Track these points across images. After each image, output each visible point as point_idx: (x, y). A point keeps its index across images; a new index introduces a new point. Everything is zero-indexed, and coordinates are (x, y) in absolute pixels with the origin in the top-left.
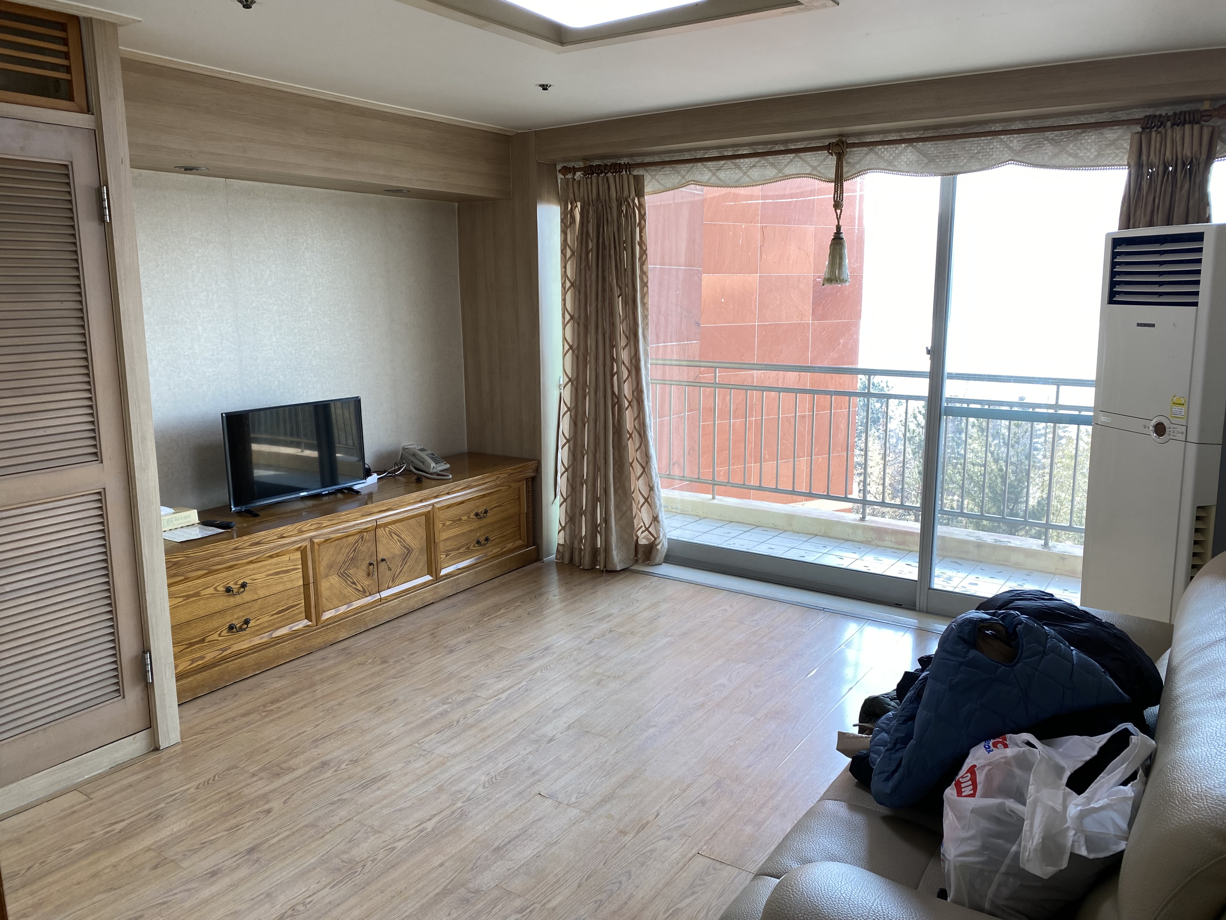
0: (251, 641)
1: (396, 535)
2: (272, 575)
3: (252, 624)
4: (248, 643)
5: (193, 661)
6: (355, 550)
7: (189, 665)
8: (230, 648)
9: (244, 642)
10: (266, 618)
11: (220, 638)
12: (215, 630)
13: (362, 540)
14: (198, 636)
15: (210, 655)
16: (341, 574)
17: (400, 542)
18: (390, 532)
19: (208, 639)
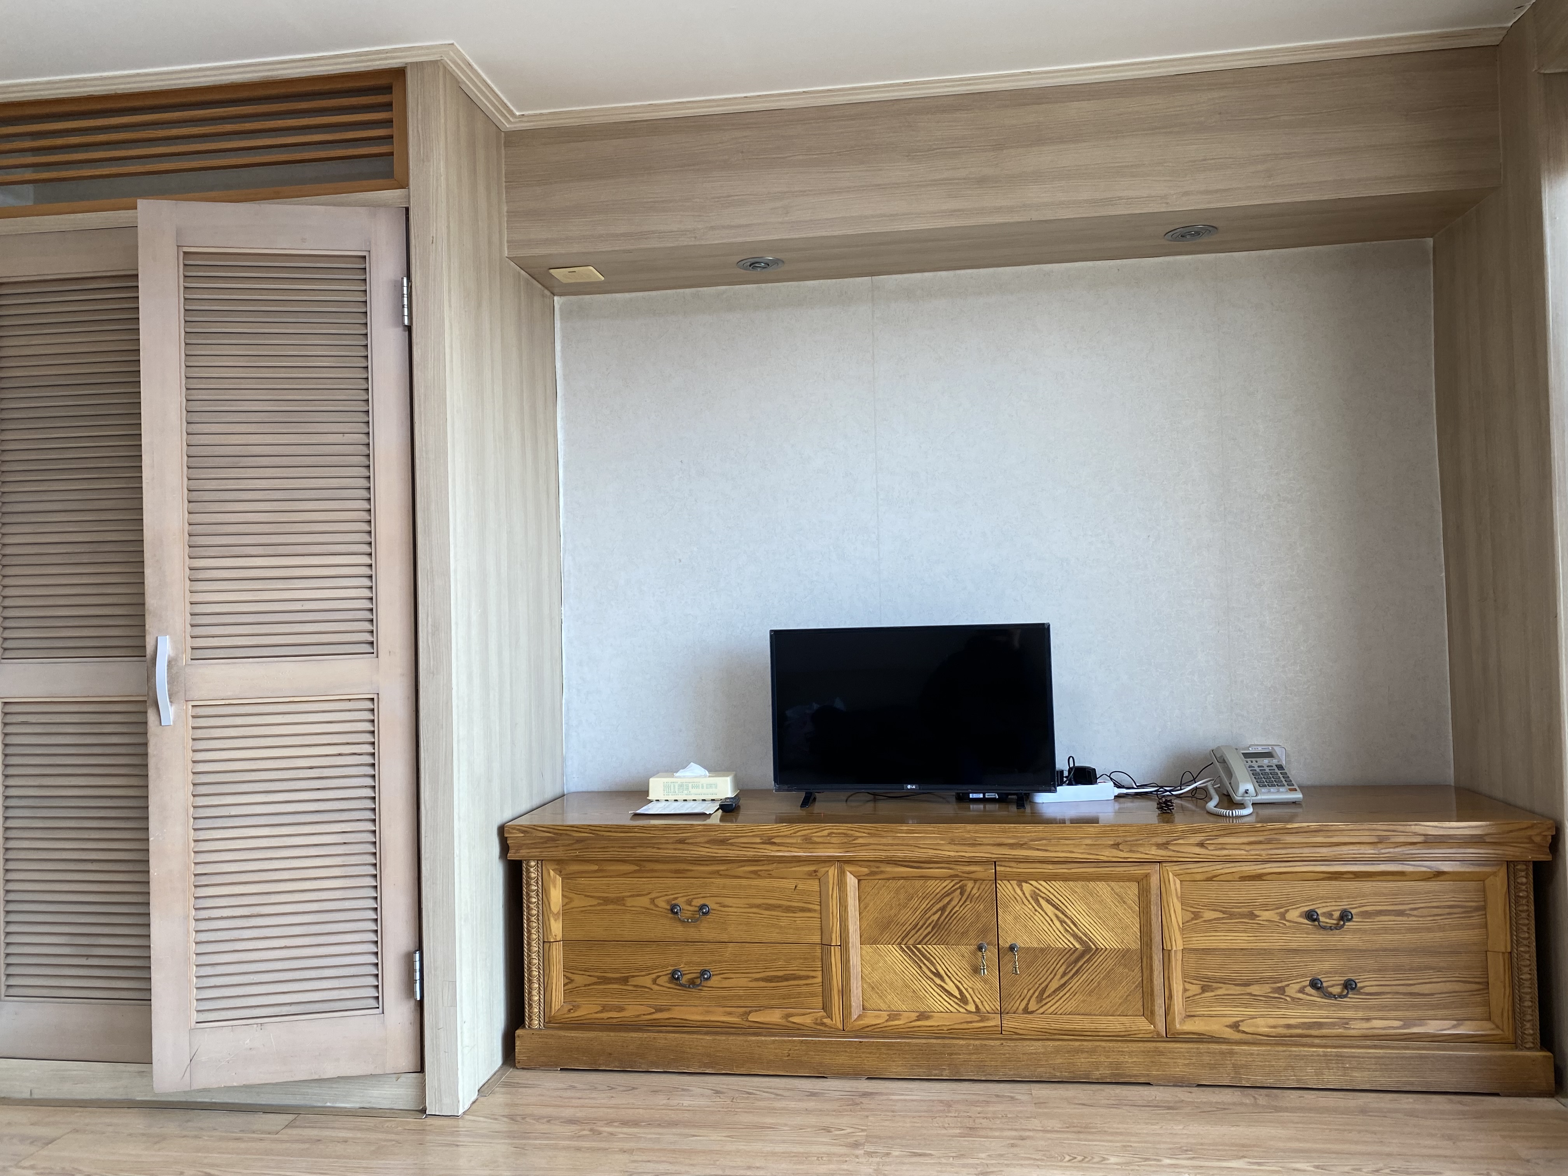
0: (708, 1012)
1: (1053, 906)
2: (758, 906)
3: (715, 981)
4: (702, 1014)
5: (604, 1009)
6: (943, 909)
7: (596, 1013)
8: (669, 1010)
9: (694, 1009)
10: (743, 982)
11: (655, 987)
12: (648, 970)
13: (962, 894)
14: (616, 970)
15: (634, 1010)
16: (908, 948)
17: (1062, 922)
18: (1035, 897)
19: (633, 981)
